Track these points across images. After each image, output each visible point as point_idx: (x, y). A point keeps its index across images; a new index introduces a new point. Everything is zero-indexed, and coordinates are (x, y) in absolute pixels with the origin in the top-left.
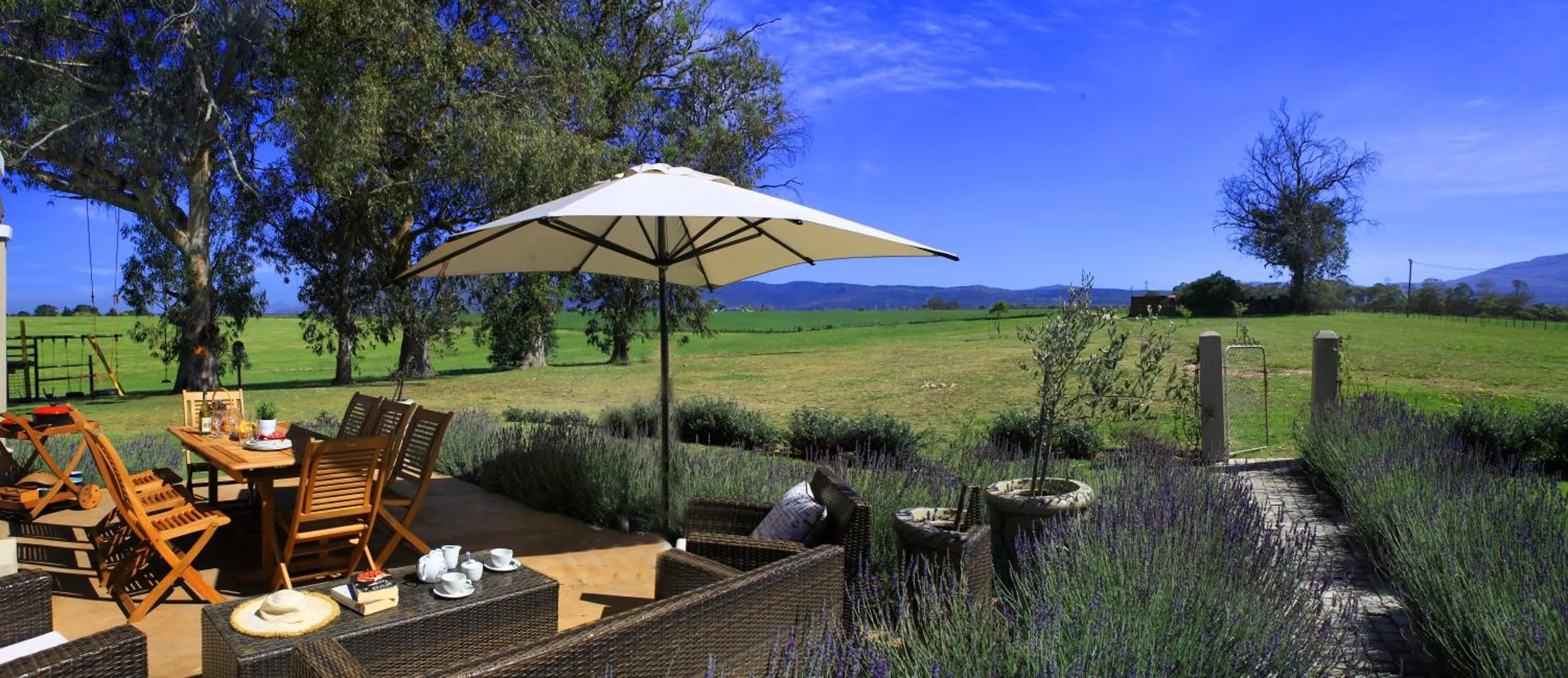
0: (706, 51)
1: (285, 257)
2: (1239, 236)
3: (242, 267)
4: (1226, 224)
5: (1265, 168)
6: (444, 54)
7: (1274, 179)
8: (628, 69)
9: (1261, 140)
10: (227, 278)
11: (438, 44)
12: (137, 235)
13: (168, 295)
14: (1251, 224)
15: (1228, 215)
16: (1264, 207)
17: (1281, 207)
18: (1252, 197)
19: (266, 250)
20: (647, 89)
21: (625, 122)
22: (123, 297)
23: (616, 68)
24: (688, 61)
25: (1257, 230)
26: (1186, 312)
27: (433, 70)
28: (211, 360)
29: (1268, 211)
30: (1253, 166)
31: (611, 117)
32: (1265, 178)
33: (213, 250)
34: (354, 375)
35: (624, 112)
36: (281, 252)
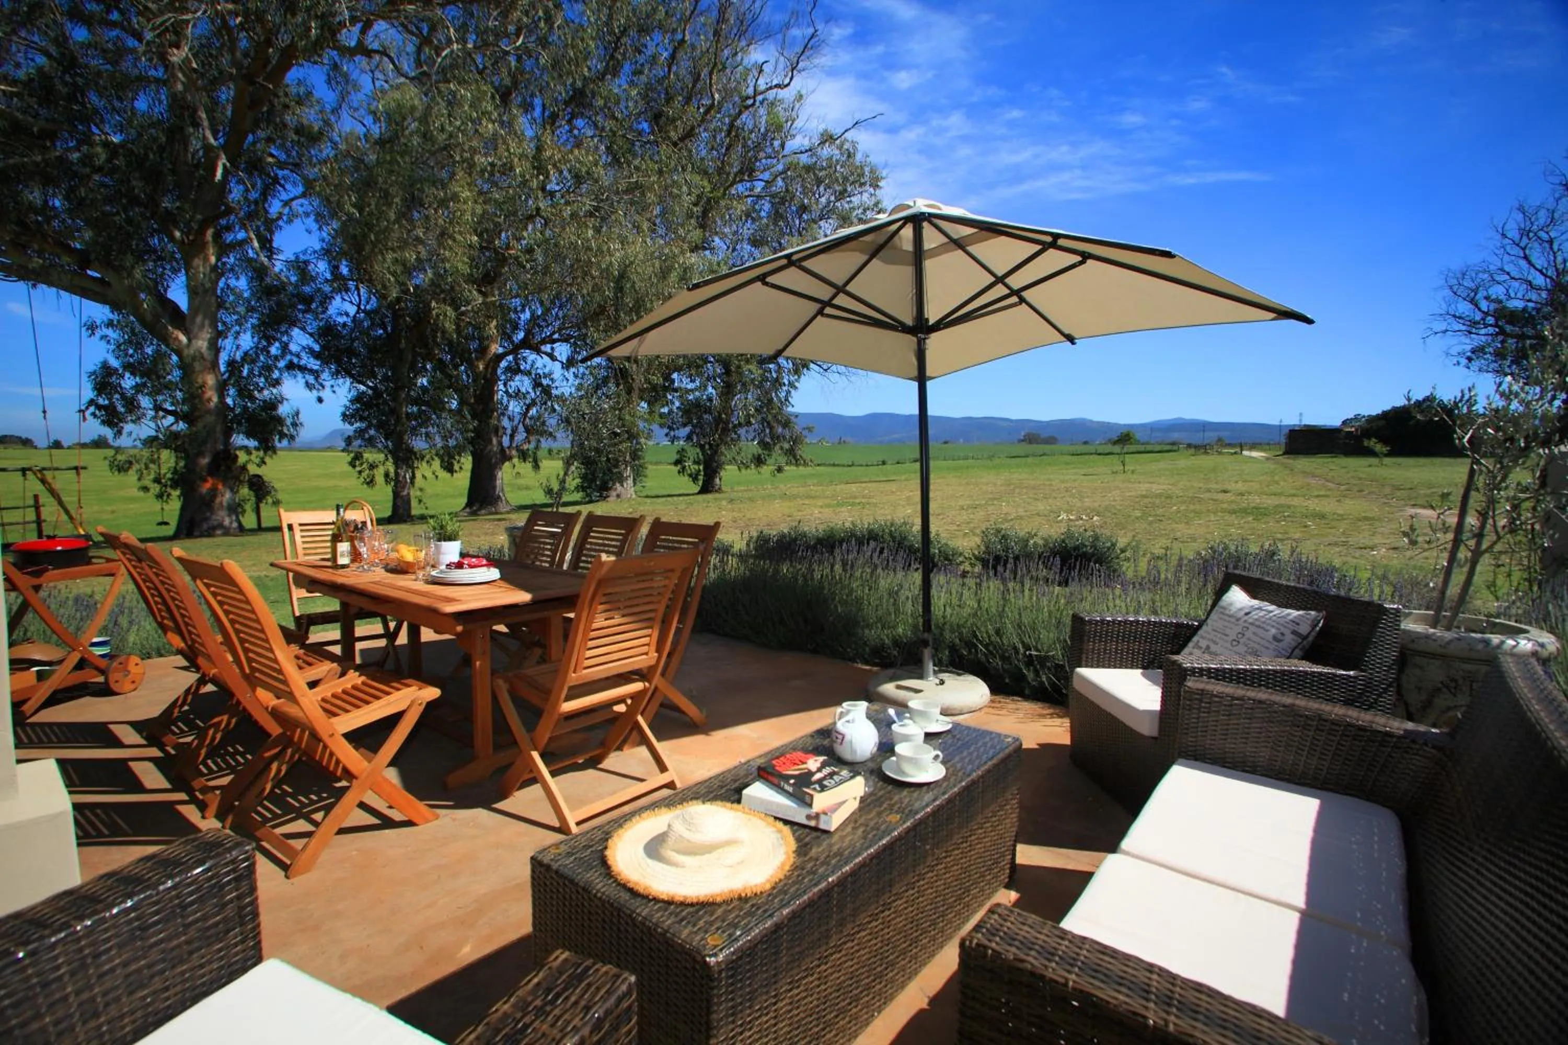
0: (802, 152)
1: (317, 371)
2: (1469, 347)
3: (266, 379)
4: (1445, 331)
5: (1524, 249)
6: (534, 157)
7: (1539, 262)
8: (719, 174)
9: (1521, 209)
10: (245, 393)
11: (529, 148)
12: (110, 332)
13: (161, 413)
14: (1491, 330)
15: (1451, 320)
16: (1516, 304)
17: (1551, 302)
18: (1497, 291)
19: (291, 362)
20: (740, 197)
21: (717, 233)
22: (94, 415)
23: (705, 173)
24: (780, 167)
25: (1500, 338)
26: (1379, 447)
27: (522, 176)
28: (228, 495)
29: (1525, 309)
30: (1503, 247)
31: (703, 227)
32: (1523, 263)
33: (223, 358)
34: (416, 510)
35: (715, 222)
36: (314, 364)
